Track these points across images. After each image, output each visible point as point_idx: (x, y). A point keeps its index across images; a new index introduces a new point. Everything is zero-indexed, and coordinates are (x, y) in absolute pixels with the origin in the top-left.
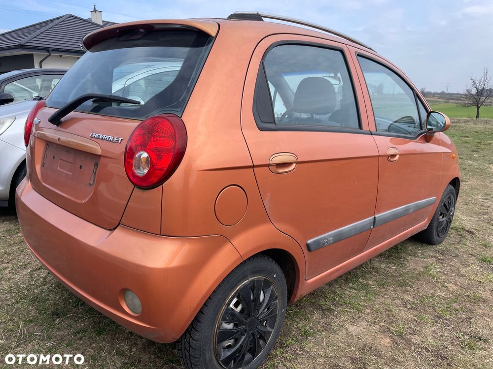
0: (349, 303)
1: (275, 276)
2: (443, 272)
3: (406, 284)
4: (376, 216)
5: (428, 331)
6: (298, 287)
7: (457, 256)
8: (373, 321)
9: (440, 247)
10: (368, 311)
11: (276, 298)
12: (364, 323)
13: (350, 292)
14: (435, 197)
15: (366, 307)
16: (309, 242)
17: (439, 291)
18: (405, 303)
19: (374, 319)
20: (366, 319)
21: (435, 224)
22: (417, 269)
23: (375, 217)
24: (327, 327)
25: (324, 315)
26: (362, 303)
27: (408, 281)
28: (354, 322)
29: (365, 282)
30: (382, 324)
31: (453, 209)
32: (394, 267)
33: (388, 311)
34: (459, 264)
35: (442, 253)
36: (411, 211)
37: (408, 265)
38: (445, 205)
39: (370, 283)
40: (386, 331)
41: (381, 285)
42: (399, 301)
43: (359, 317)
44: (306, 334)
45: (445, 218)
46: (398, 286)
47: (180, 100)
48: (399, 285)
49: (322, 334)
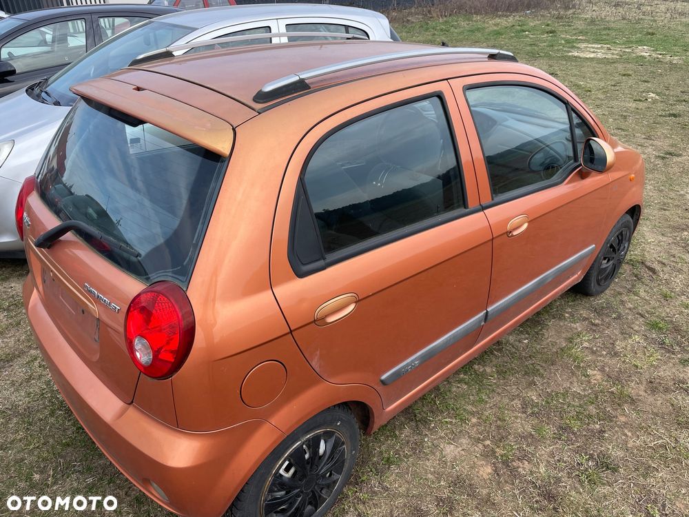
0: (453, 409)
1: (338, 424)
2: (591, 349)
3: (536, 372)
4: (489, 310)
5: (543, 452)
6: (373, 422)
7: (619, 317)
8: (477, 436)
9: (600, 301)
10: (474, 420)
11: (343, 443)
12: (464, 441)
13: (458, 387)
14: (594, 246)
15: (473, 414)
16: (383, 377)
17: (575, 384)
18: (525, 405)
19: (480, 433)
20: (469, 433)
21: (594, 274)
22: (556, 343)
23: (487, 312)
24: (417, 448)
25: (416, 430)
26: (469, 408)
27: (538, 367)
28: (453, 439)
29: (481, 370)
30: (488, 442)
31: (626, 245)
32: (526, 341)
33: (500, 419)
34: (617, 332)
35: (599, 311)
36: (550, 280)
37: (546, 337)
38: (612, 246)
39: (488, 370)
40: (489, 454)
41: (502, 373)
42: (519, 402)
43: (461, 432)
44: (389, 462)
45: (611, 262)
46: (524, 375)
47: (185, 263)
48: (526, 373)
49: (408, 461)
